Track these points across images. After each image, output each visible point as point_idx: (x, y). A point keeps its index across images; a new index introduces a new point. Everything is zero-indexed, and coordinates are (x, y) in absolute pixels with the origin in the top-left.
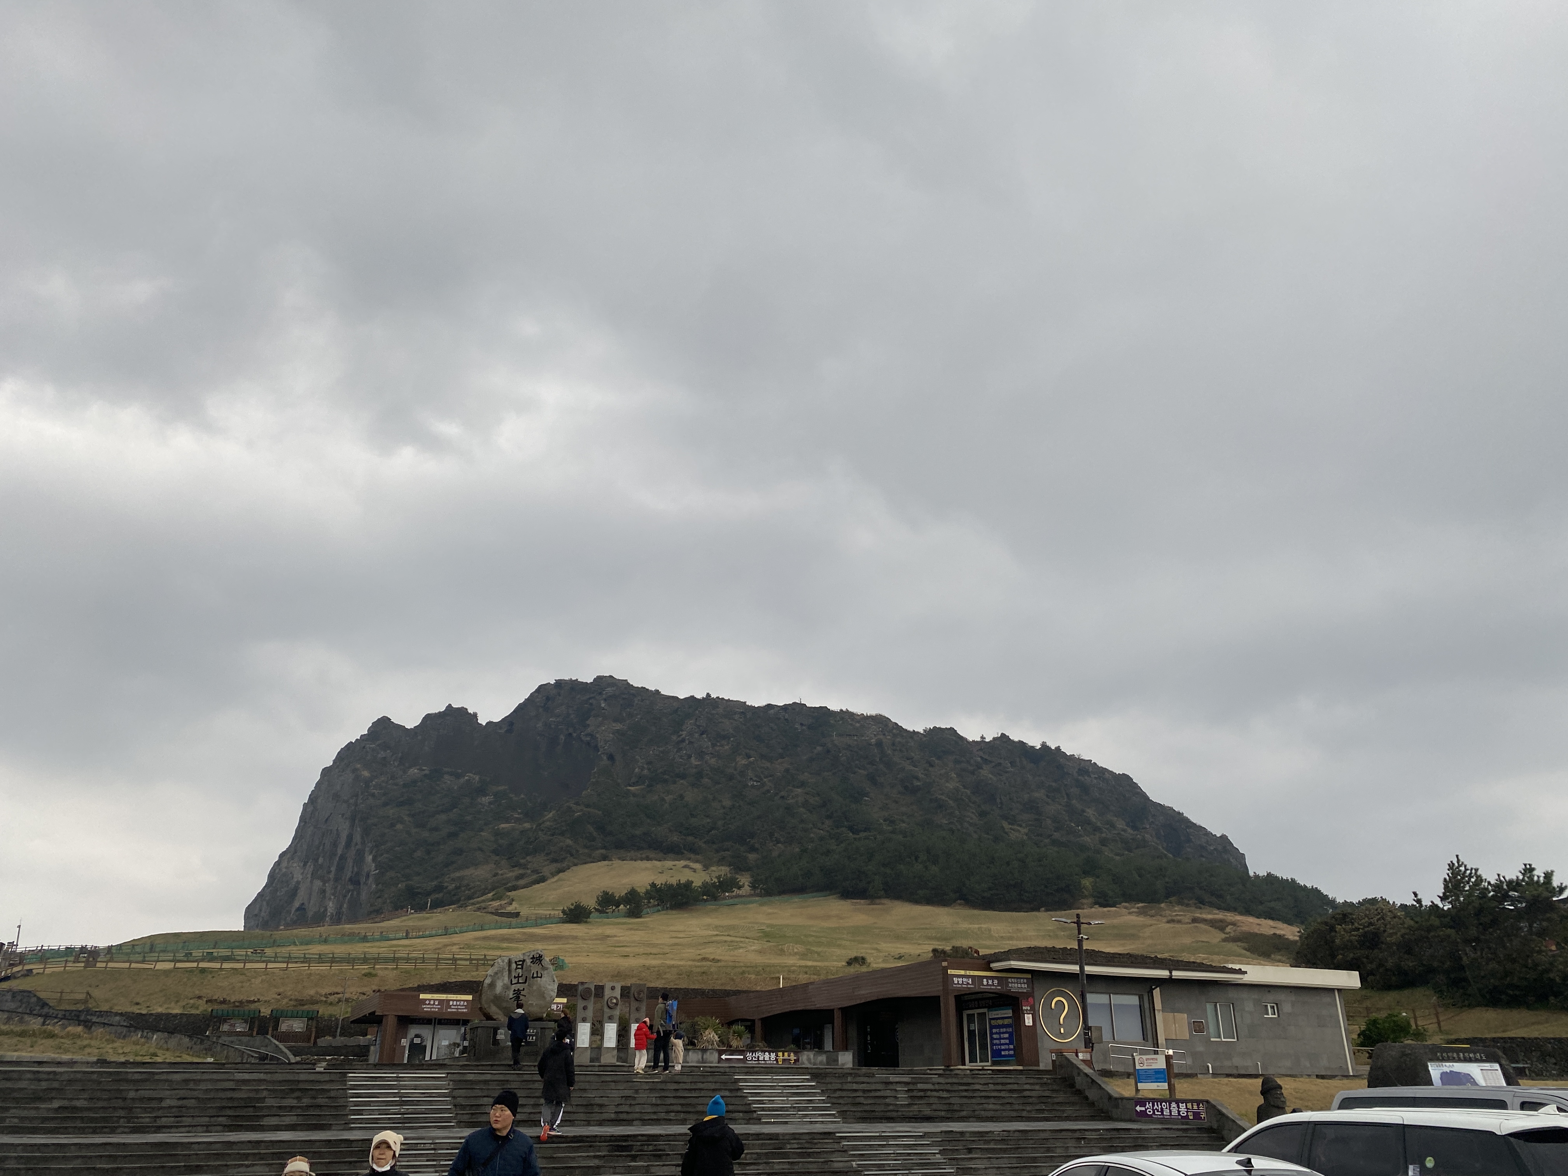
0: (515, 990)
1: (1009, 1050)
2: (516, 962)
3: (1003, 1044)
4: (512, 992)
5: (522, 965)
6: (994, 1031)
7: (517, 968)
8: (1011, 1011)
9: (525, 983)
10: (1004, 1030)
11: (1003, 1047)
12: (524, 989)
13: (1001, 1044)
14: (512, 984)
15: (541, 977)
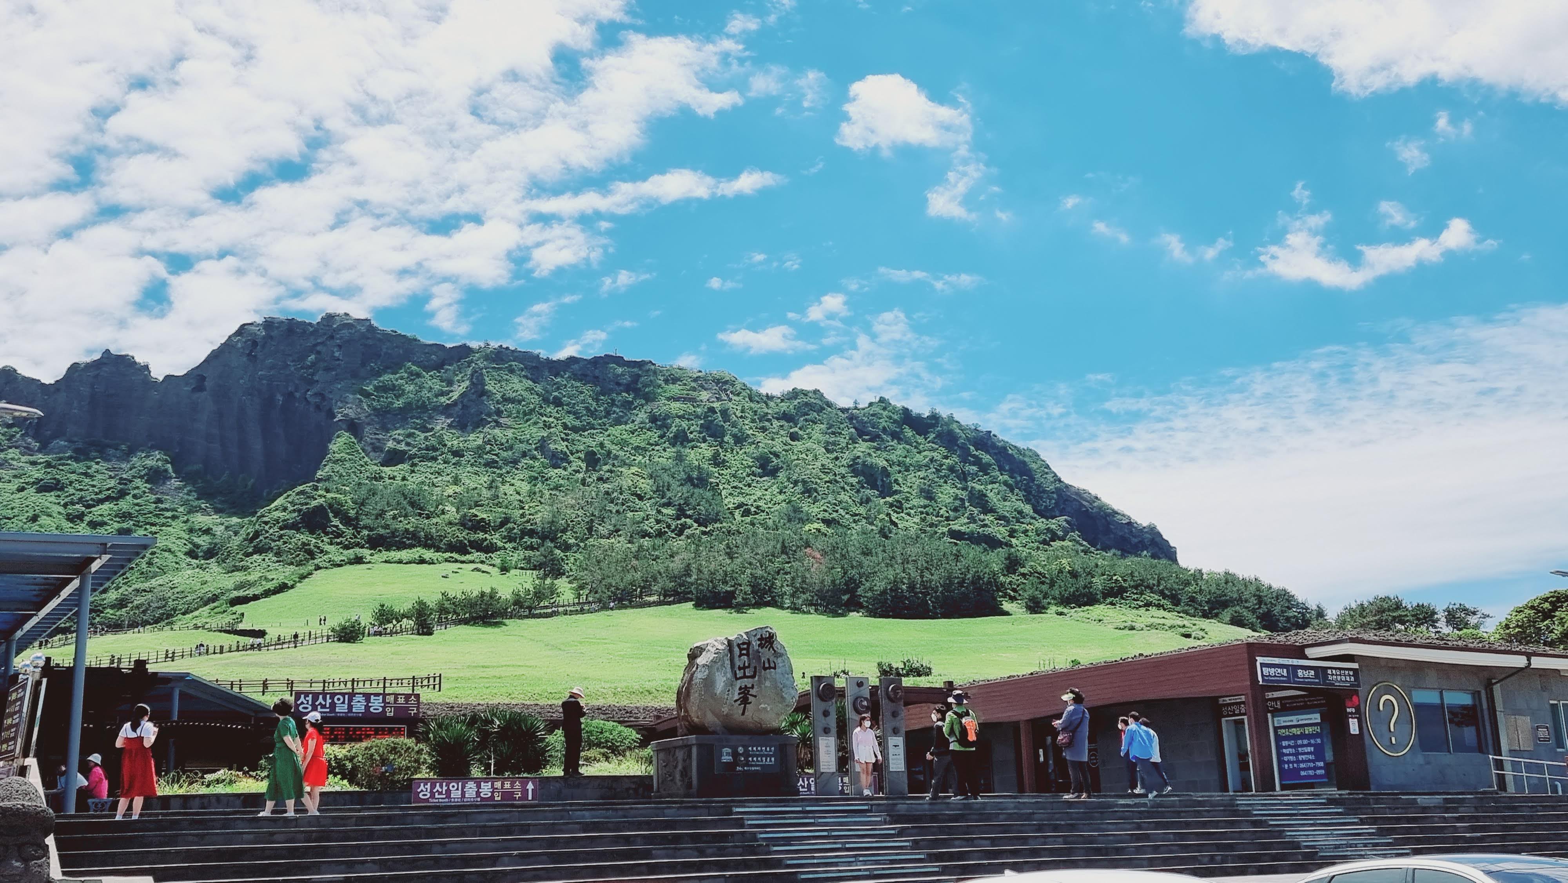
0: (740, 688)
1: (1315, 768)
2: (739, 645)
3: (1303, 761)
4: (737, 691)
5: (747, 649)
6: (1285, 743)
7: (741, 655)
8: (1318, 716)
9: (753, 677)
10: (1306, 742)
11: (1302, 766)
12: (753, 685)
13: (1298, 762)
14: (737, 679)
15: (775, 668)
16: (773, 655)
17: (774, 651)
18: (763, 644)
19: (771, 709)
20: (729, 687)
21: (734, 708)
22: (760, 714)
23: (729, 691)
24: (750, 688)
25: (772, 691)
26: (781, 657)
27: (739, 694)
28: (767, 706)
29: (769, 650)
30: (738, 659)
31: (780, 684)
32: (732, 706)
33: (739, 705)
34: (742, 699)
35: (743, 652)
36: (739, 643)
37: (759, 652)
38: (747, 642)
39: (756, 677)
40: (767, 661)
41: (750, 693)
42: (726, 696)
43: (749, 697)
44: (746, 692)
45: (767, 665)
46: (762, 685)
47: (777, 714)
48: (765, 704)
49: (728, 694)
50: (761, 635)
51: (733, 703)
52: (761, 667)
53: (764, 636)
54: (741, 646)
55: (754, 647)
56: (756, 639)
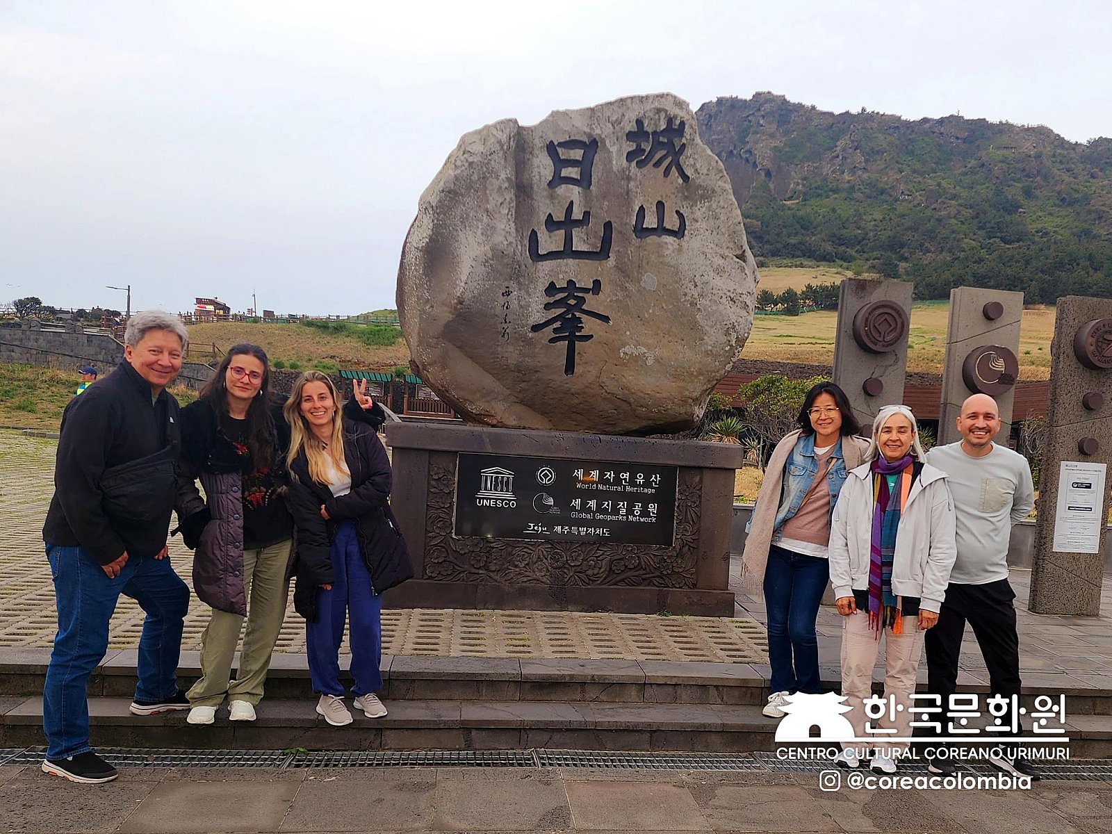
0: (551, 289)
2: (551, 148)
4: (539, 297)
5: (585, 165)
7: (558, 180)
9: (602, 253)
12: (597, 283)
14: (536, 256)
15: (679, 233)
16: (678, 192)
17: (685, 178)
18: (646, 154)
19: (657, 360)
20: (506, 284)
21: (537, 350)
22: (625, 375)
23: (509, 294)
24: (586, 290)
25: (664, 305)
26: (706, 201)
27: (548, 306)
28: (644, 350)
29: (667, 173)
30: (545, 193)
31: (691, 286)
32: (530, 343)
33: (552, 341)
34: (557, 325)
35: (565, 172)
36: (552, 142)
37: (629, 179)
38: (586, 139)
39: (609, 257)
40: (654, 208)
41: (584, 307)
42: (498, 310)
43: (584, 317)
44: (572, 302)
45: (651, 221)
46: (627, 285)
47: (676, 377)
48: (638, 343)
49: (506, 305)
50: (639, 122)
51: (530, 335)
52: (628, 227)
53: (648, 128)
54: (560, 150)
55: (610, 161)
56: (620, 134)
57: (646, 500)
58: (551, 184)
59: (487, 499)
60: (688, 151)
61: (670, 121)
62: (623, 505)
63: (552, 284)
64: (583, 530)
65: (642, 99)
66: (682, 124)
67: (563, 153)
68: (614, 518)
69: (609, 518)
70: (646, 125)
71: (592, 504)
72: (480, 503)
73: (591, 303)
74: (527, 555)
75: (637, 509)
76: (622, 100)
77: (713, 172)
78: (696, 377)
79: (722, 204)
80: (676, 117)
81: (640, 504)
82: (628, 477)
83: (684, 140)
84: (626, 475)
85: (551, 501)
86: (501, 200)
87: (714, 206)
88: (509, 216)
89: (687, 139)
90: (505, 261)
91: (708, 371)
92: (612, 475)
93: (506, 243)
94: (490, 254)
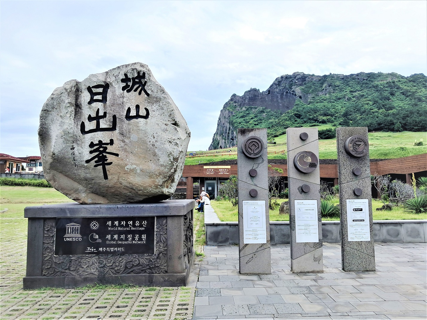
0: (92, 145)
4: (87, 149)
5: (104, 94)
7: (92, 101)
9: (113, 128)
12: (112, 140)
14: (85, 132)
15: (146, 117)
16: (145, 100)
17: (148, 95)
18: (130, 87)
19: (141, 170)
20: (72, 144)
21: (90, 171)
22: (129, 178)
23: (74, 149)
24: (107, 144)
25: (141, 147)
26: (158, 103)
27: (91, 152)
28: (135, 166)
29: (140, 93)
30: (87, 107)
31: (152, 138)
32: (86, 168)
33: (96, 166)
34: (96, 159)
35: (96, 98)
36: (89, 87)
37: (123, 97)
38: (103, 84)
39: (116, 129)
40: (135, 108)
41: (107, 151)
42: (70, 156)
43: (108, 155)
44: (101, 149)
45: (133, 113)
46: (125, 140)
47: (150, 177)
48: (132, 164)
49: (73, 153)
50: (126, 75)
51: (86, 165)
52: (123, 116)
53: (130, 76)
54: (92, 89)
55: (115, 91)
56: (118, 80)
57: (141, 233)
58: (90, 103)
59: (69, 238)
60: (148, 84)
61: (139, 73)
62: (130, 236)
63: (92, 143)
64: (112, 249)
65: (127, 66)
66: (144, 73)
67: (95, 90)
68: (126, 243)
69: (124, 243)
70: (128, 75)
71: (116, 237)
72: (65, 240)
73: (110, 149)
74: (87, 262)
75: (137, 238)
76: (118, 67)
77: (159, 91)
78: (159, 176)
79: (164, 103)
80: (141, 71)
81: (138, 235)
82: (132, 223)
83: (146, 80)
84: (131, 222)
85: (97, 237)
86: (67, 111)
87: (161, 104)
88: (71, 117)
89: (147, 79)
90: (70, 135)
91: (163, 173)
92: (125, 223)
93: (69, 128)
94: (63, 134)
